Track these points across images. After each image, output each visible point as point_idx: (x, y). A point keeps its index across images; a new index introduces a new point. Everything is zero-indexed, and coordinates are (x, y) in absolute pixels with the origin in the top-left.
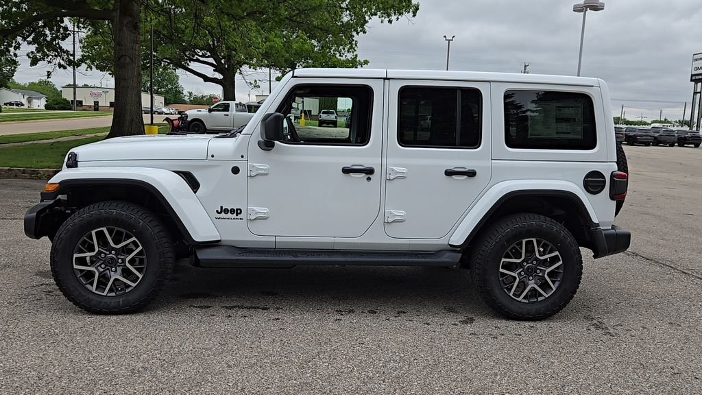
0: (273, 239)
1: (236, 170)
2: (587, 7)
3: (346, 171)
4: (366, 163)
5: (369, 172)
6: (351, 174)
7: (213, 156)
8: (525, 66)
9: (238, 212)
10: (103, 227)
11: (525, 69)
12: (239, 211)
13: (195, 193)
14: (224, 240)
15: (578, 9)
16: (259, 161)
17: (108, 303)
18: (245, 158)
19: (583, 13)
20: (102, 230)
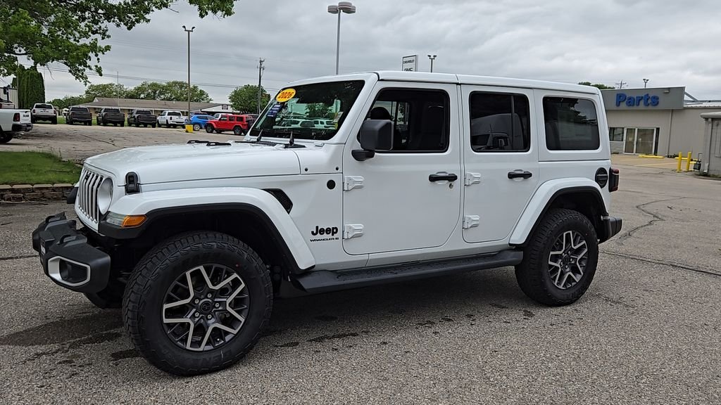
0: (366, 257)
1: (331, 185)
2: (340, 9)
3: (433, 179)
4: (449, 169)
5: (452, 178)
6: (436, 182)
7: (306, 170)
8: (261, 62)
9: (333, 231)
10: (198, 265)
11: (261, 64)
12: (335, 231)
13: (289, 213)
14: (318, 265)
15: (333, 10)
16: (355, 173)
17: (208, 359)
18: (340, 170)
19: (337, 14)
20: (199, 270)
